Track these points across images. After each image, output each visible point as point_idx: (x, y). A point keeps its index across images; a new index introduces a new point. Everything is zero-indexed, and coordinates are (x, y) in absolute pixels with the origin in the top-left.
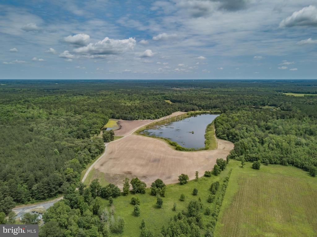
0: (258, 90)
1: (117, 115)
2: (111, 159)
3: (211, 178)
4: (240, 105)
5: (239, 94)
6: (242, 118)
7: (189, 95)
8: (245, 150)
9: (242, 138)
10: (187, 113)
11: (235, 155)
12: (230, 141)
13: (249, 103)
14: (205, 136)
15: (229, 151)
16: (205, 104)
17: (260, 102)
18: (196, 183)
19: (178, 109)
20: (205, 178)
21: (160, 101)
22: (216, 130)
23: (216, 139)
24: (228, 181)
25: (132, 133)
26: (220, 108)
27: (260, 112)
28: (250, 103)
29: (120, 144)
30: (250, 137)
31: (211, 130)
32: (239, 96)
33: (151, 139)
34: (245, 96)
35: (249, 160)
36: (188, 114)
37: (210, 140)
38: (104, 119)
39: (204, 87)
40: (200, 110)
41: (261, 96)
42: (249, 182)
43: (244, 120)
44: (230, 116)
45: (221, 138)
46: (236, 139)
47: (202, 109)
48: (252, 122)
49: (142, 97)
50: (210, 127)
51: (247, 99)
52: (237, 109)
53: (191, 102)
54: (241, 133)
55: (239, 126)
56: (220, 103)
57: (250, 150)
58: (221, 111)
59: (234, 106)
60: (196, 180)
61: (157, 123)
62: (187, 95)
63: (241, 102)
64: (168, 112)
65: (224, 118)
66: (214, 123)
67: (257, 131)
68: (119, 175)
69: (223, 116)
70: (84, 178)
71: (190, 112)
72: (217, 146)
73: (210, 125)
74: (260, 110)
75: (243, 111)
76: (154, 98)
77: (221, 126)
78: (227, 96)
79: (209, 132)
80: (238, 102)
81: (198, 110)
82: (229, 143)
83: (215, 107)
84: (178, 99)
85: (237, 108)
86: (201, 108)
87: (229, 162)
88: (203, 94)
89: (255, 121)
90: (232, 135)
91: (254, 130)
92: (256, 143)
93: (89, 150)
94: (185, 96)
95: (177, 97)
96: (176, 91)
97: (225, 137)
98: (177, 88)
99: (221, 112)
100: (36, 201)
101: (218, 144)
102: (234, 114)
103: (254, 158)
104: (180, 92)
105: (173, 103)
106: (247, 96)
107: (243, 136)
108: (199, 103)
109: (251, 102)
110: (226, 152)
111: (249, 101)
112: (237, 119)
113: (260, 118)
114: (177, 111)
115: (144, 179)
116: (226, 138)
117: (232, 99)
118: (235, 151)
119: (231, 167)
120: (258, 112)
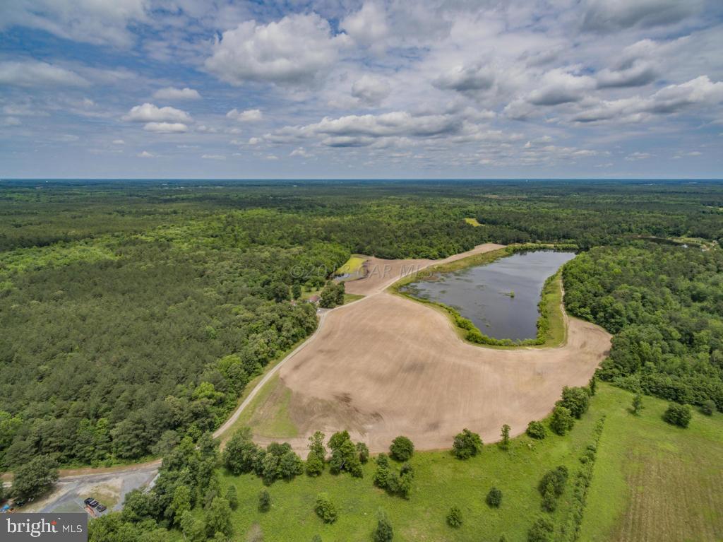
0: (662, 201)
1: (368, 248)
2: (321, 351)
3: (546, 441)
4: (622, 233)
5: (620, 210)
6: (629, 266)
7: (514, 210)
8: (643, 361)
9: (631, 321)
10: (506, 246)
11: (613, 372)
12: (598, 324)
13: (642, 229)
14: (538, 305)
15: (595, 354)
16: (545, 230)
17: (669, 228)
18: (502, 455)
19: (489, 237)
20: (527, 438)
21: (455, 220)
22: (566, 295)
23: (566, 317)
24: (593, 460)
25: (383, 289)
26: (577, 238)
27: (672, 253)
28: (644, 230)
29: (352, 314)
30: (654, 323)
31: (554, 292)
32: (619, 213)
33: (418, 306)
34: (633, 213)
35: (652, 392)
36: (507, 250)
37: (550, 320)
38: (340, 255)
39: (546, 194)
40: (534, 242)
41: (669, 215)
42: (658, 473)
43: (635, 272)
44: (600, 261)
45: (576, 316)
46: (616, 322)
47: (539, 239)
48: (655, 278)
49: (423, 211)
50: (553, 282)
51: (638, 219)
52: (616, 242)
53: (517, 225)
54: (630, 308)
55: (624, 289)
56: (577, 227)
57: (656, 362)
58: (579, 246)
59: (608, 237)
60: (503, 446)
61: (440, 268)
62: (512, 209)
63: (624, 226)
64: (466, 244)
65: (587, 266)
66: (561, 273)
67: (670, 304)
68: (322, 401)
69: (584, 261)
70: (246, 400)
71: (511, 246)
72: (567, 336)
73: (552, 278)
74: (672, 248)
75: (632, 248)
76: (444, 214)
77: (577, 284)
78: (592, 212)
79: (550, 297)
80: (617, 226)
81: (529, 241)
82: (598, 330)
83: (566, 236)
84: (491, 216)
85: (616, 240)
86: (536, 237)
87: (598, 392)
88: (544, 208)
89: (664, 277)
90: (605, 311)
91: (662, 301)
92: (671, 342)
93: (279, 330)
94: (507, 212)
95: (490, 213)
96: (491, 200)
97: (587, 314)
98: (494, 194)
99: (578, 248)
100: (118, 461)
101: (569, 331)
102: (610, 257)
103: (669, 388)
104: (499, 201)
105: (480, 225)
106: (638, 215)
107: (633, 316)
108: (534, 227)
109: (646, 227)
110: (588, 357)
111: (643, 225)
112: (618, 269)
113: (675, 269)
114: (486, 242)
115: (373, 423)
116: (588, 316)
117: (604, 220)
118: (615, 362)
119: (603, 410)
120: (669, 253)
